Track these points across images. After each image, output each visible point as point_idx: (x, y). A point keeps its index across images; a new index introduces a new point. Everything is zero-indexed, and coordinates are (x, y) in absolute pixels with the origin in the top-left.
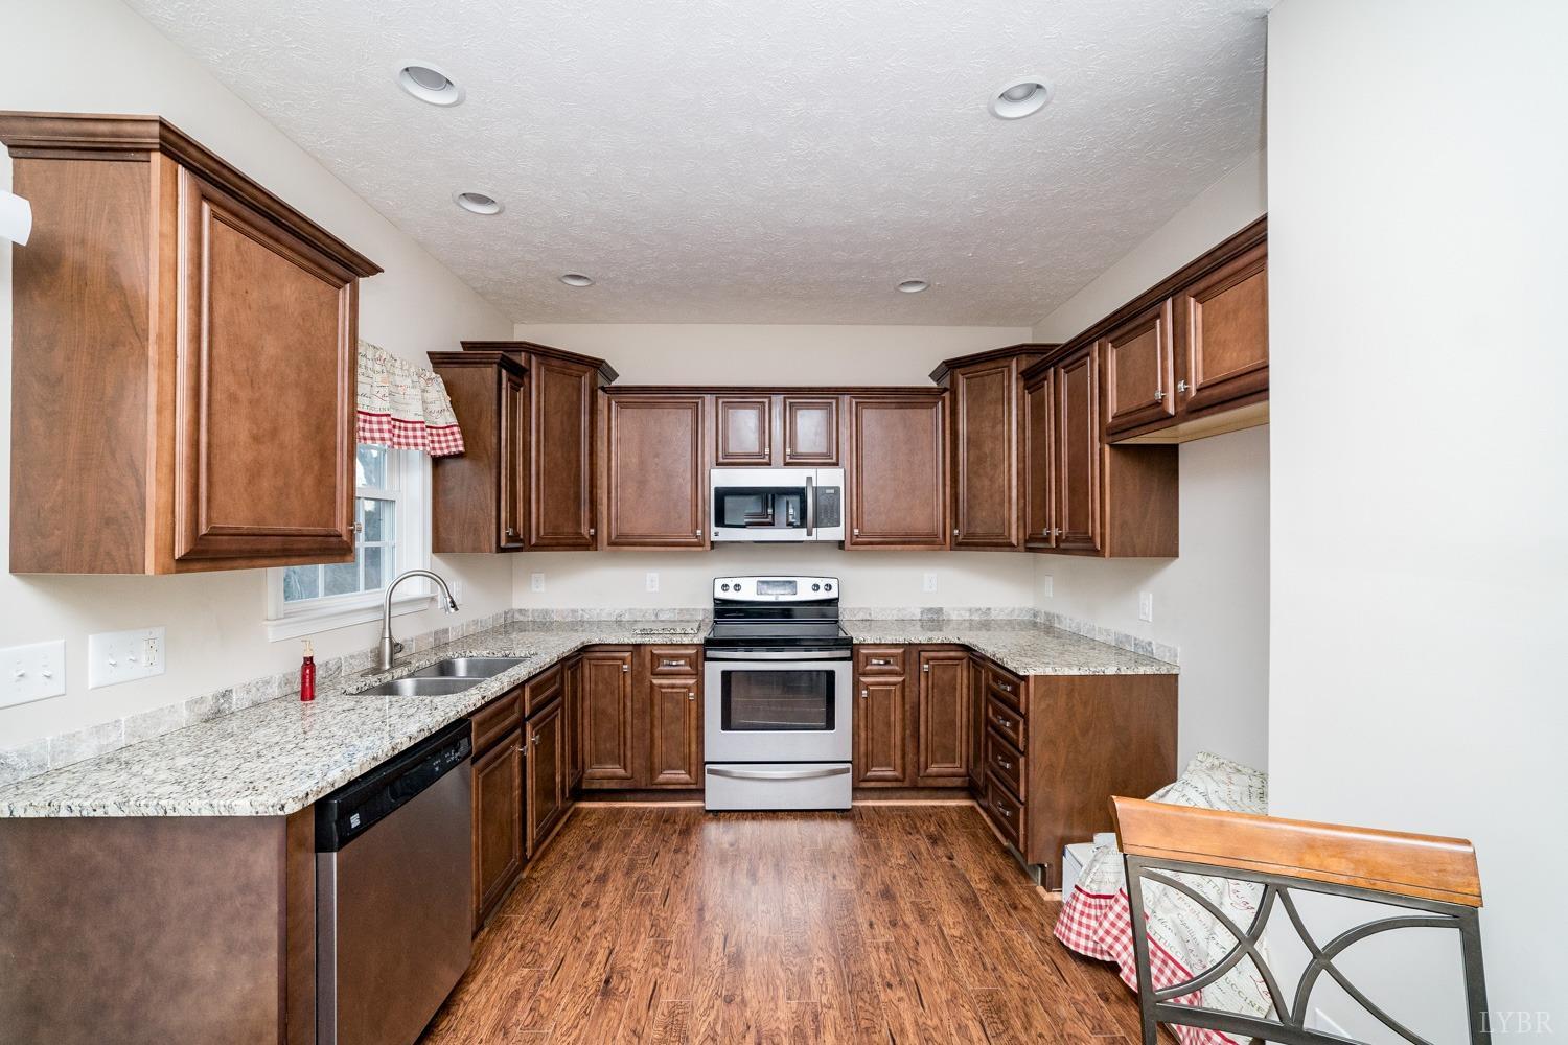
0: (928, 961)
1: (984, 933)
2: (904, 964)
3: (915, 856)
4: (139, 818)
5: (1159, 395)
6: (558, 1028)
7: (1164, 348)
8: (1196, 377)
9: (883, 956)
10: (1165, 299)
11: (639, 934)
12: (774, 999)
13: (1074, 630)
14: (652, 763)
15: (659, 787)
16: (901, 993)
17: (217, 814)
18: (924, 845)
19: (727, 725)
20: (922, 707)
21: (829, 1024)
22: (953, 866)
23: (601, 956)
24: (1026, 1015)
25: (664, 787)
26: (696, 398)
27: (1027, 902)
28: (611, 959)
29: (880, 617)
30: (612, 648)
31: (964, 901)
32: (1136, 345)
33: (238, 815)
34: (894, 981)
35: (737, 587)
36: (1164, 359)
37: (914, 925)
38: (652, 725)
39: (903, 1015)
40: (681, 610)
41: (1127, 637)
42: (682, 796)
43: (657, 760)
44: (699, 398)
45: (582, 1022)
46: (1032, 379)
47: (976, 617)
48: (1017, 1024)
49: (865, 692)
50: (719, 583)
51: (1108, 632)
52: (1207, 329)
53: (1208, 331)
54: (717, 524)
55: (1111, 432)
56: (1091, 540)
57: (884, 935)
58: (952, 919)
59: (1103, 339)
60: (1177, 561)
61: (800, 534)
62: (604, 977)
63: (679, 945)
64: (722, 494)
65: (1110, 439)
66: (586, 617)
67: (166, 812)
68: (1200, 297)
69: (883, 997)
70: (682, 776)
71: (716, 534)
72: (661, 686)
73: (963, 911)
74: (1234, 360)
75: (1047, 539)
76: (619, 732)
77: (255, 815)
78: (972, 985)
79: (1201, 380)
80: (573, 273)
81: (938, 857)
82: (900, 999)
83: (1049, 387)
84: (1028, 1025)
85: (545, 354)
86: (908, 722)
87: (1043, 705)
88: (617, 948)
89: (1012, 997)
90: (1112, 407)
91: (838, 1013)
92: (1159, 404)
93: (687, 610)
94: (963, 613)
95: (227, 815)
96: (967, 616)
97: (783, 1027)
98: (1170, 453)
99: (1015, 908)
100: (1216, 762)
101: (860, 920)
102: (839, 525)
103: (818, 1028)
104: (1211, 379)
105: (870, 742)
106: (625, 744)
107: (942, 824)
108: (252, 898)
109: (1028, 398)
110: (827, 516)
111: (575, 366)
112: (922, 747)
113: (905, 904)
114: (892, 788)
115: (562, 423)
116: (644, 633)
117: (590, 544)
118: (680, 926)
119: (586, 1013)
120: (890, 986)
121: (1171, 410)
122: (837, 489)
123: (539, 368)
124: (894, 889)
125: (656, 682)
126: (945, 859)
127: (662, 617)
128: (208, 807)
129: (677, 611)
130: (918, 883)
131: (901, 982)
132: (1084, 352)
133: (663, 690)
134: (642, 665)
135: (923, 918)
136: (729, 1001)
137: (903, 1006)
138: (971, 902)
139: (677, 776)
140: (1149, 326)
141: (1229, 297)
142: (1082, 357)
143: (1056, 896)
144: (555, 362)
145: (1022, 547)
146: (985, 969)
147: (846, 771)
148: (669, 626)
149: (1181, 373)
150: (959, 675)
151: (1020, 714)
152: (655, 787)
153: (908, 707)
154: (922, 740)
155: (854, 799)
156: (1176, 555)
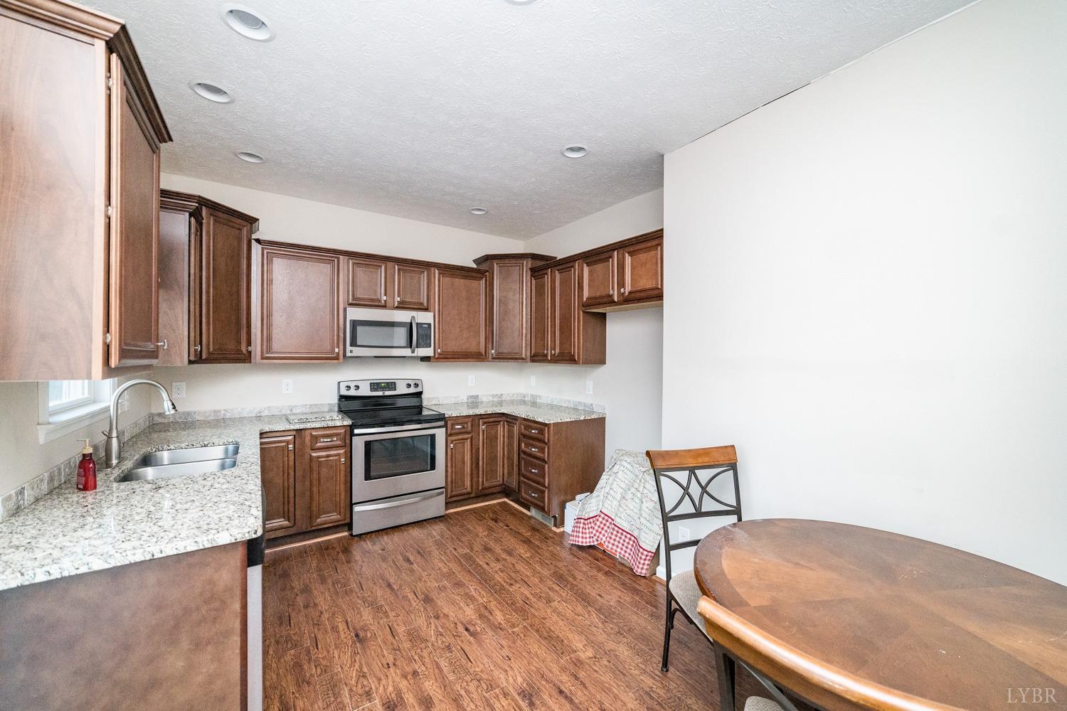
0: (522, 569)
1: (540, 551)
2: (513, 575)
3: (490, 529)
4: (126, 565)
5: (611, 292)
6: (343, 666)
7: (613, 272)
8: (628, 288)
9: (502, 574)
10: (614, 250)
11: (359, 609)
12: (460, 608)
13: (549, 402)
14: (311, 512)
15: (316, 528)
16: (518, 585)
17: (201, 547)
18: (492, 523)
19: (368, 477)
20: (481, 451)
21: (493, 608)
22: (511, 529)
23: (342, 627)
24: (572, 575)
25: (321, 527)
26: (332, 257)
27: (551, 535)
28: (350, 626)
29: (445, 402)
30: (278, 434)
31: (524, 542)
32: (599, 268)
33: (219, 544)
34: (512, 582)
35: (357, 387)
36: (613, 277)
37: (508, 558)
38: (311, 485)
39: (525, 592)
40: (311, 405)
41: (579, 403)
42: (331, 531)
43: (314, 508)
44: (336, 257)
45: (357, 658)
46: (537, 273)
47: (495, 399)
48: (571, 579)
49: (452, 445)
50: (343, 386)
51: (569, 402)
52: (633, 268)
53: (634, 268)
54: (351, 345)
55: (585, 306)
56: (574, 356)
57: (498, 566)
58: (522, 550)
59: (581, 261)
60: (605, 366)
61: (407, 352)
62: (353, 634)
63: (388, 604)
64: (355, 324)
65: (583, 308)
66: (228, 415)
67: (153, 556)
68: (631, 254)
69: (511, 590)
70: (334, 516)
71: (351, 352)
72: (319, 457)
73: (526, 546)
74: (645, 283)
75: (546, 356)
76: (284, 494)
77: (234, 541)
78: (545, 572)
79: (630, 289)
80: (249, 152)
81: (502, 527)
82: (519, 588)
83: (548, 279)
84: (575, 578)
85: (215, 207)
86: (474, 460)
87: (557, 437)
88: (349, 620)
89: (564, 571)
90: (586, 294)
91: (495, 602)
92: (611, 296)
93: (317, 405)
94: (488, 397)
95: (210, 546)
96: (491, 399)
97: (473, 617)
98: (603, 316)
99: (547, 539)
100: (624, 452)
101: (481, 563)
102: (430, 347)
103: (490, 612)
104: (634, 289)
105: (454, 474)
106: (288, 503)
107: (495, 512)
108: (217, 604)
109: (534, 281)
110: (424, 340)
111: (239, 221)
112: (481, 473)
113: (498, 549)
114: (464, 499)
115: (226, 264)
116: (301, 421)
117: (246, 358)
118: (382, 596)
119: (356, 653)
120: (512, 584)
121: (616, 300)
122: (429, 325)
123: (208, 219)
124: (489, 546)
125: (313, 455)
126: (505, 527)
127: (295, 411)
128: (193, 544)
129: (307, 407)
130: (497, 540)
131: (516, 581)
132: (571, 264)
133: (320, 460)
134: (303, 443)
135: (510, 554)
136: (437, 617)
137: (522, 590)
138: (527, 541)
139: (332, 518)
140: (607, 260)
141: (643, 257)
142: (569, 267)
143: (562, 529)
144: (220, 215)
145: (529, 360)
146: (548, 564)
147: (442, 493)
148: (320, 416)
149: (621, 284)
150: (499, 430)
151: (545, 443)
152: (313, 528)
153: (474, 451)
154: (481, 469)
155: (446, 509)
156: (605, 363)
